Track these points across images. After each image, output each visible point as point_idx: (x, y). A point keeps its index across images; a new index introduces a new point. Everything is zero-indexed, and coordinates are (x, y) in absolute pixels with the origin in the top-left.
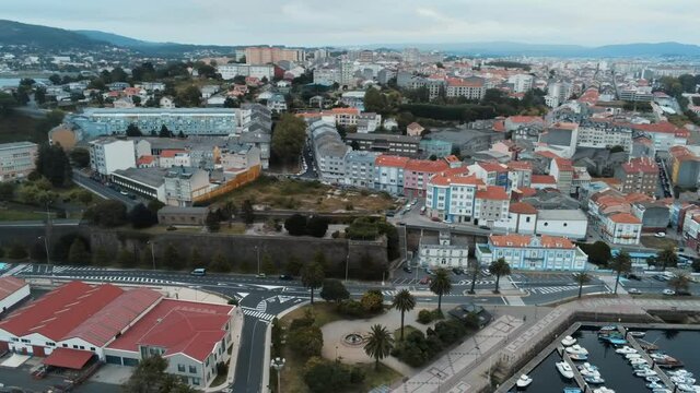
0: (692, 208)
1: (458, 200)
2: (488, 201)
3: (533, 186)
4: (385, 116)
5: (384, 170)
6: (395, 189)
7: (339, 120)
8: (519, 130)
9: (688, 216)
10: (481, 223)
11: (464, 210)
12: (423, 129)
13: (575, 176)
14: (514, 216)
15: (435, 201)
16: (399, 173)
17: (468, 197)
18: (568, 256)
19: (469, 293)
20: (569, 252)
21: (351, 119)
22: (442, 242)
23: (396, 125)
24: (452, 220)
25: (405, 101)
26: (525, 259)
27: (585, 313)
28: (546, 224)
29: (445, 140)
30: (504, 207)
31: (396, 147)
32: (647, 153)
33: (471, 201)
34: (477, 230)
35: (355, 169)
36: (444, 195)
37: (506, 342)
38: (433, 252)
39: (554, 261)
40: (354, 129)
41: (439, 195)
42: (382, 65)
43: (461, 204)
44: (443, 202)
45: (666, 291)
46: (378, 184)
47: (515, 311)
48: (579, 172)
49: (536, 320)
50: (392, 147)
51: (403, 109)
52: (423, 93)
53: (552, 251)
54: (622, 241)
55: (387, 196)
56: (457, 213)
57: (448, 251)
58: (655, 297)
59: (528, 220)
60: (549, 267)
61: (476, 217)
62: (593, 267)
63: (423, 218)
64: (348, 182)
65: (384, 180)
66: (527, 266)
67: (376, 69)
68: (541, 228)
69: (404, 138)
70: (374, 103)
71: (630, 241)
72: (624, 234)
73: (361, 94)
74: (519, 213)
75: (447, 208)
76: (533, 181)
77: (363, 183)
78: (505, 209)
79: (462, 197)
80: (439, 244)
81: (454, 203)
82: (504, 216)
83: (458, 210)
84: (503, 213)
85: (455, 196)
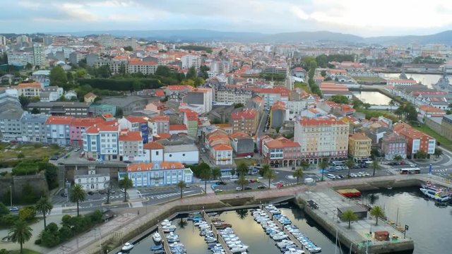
0: (266, 138)
1: (106, 143)
2: (128, 142)
4: (66, 88)
5: (54, 127)
6: (64, 142)
7: (24, 93)
8: (172, 95)
9: (263, 143)
10: (125, 159)
11: (111, 151)
12: (95, 97)
13: (200, 123)
14: (148, 151)
15: (89, 146)
16: (66, 129)
17: (113, 141)
18: (180, 174)
19: (106, 204)
20: (180, 171)
21: (35, 92)
22: (90, 172)
23: (75, 95)
24: (103, 159)
25: (89, 77)
26: (151, 179)
27: (181, 206)
28: (171, 156)
29: (111, 104)
30: (139, 145)
31: (71, 112)
33: (116, 143)
34: (122, 163)
35: (31, 129)
36: (95, 140)
38: (84, 180)
39: (171, 179)
40: (37, 100)
41: (92, 140)
42: (74, 49)
43: (109, 146)
44: (95, 146)
45: (237, 188)
46: (50, 138)
47: (133, 211)
48: (203, 121)
49: (146, 213)
50: (67, 112)
51: (83, 83)
52: (105, 70)
53: (169, 171)
54: (222, 163)
55: (56, 147)
56: (107, 153)
57: (95, 179)
58: (229, 193)
59: (157, 153)
60: (168, 183)
61: (120, 155)
62: (199, 180)
63: (82, 160)
64: (25, 139)
65: (54, 135)
66: (153, 183)
67: (68, 52)
68: (167, 158)
69: (81, 104)
70: (58, 79)
71: (227, 162)
72: (222, 158)
73: (47, 73)
74: (150, 149)
75: (99, 151)
76: (171, 129)
77: (37, 139)
78: (140, 147)
79: (109, 141)
80: (88, 174)
81: (104, 146)
82: (141, 152)
83: (107, 151)
84: (139, 150)
85: (104, 141)
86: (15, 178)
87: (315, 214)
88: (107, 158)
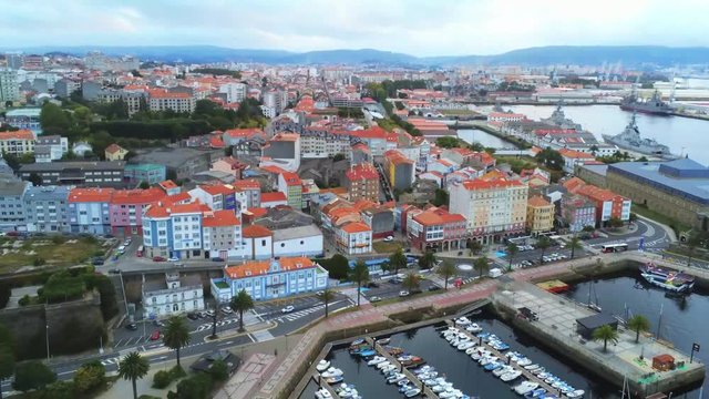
0: (411, 209)
1: (183, 232)
2: (218, 229)
3: (264, 205)
4: (73, 139)
5: (82, 207)
6: (100, 230)
7: (6, 147)
8: (239, 145)
9: (409, 217)
10: (214, 254)
11: (191, 244)
12: (125, 152)
13: (304, 189)
14: (249, 241)
15: (154, 237)
16: (103, 209)
17: (194, 227)
18: (310, 275)
19: (211, 338)
20: (310, 271)
21: (24, 145)
22: (170, 285)
23: (89, 149)
24: (178, 256)
25: (98, 119)
26: (267, 287)
27: (334, 332)
28: (283, 245)
29: (156, 162)
30: (236, 232)
31: (93, 177)
32: (366, 159)
33: (198, 231)
34: (209, 263)
35: (42, 211)
36: (165, 229)
37: (259, 385)
38: (161, 299)
39: (297, 284)
40: (30, 159)
41: (159, 229)
42: (59, 74)
43: (187, 236)
44: (165, 237)
45: (402, 293)
46: (75, 226)
47: (264, 348)
48: (308, 185)
50: (88, 177)
51: (95, 128)
52: (119, 107)
53: (293, 274)
54: (358, 251)
55: (90, 239)
56: (184, 247)
57: (179, 297)
58: (393, 301)
59: (264, 243)
60: (292, 291)
61: (206, 249)
62: (334, 282)
63: (142, 260)
64: (31, 228)
65: (83, 220)
66: (270, 294)
67: (52, 79)
68: (279, 250)
69: (103, 165)
70: (53, 123)
71: (365, 250)
72: (357, 243)
73: (36, 112)
74: (253, 238)
75: (171, 244)
76: (263, 200)
77: (54, 228)
78: (238, 235)
79: (187, 228)
80: (167, 288)
81: (179, 237)
82: (238, 243)
83: (184, 244)
84: (236, 240)
85: (178, 228)
86: (48, 308)
87: (539, 330)
88: (184, 255)
